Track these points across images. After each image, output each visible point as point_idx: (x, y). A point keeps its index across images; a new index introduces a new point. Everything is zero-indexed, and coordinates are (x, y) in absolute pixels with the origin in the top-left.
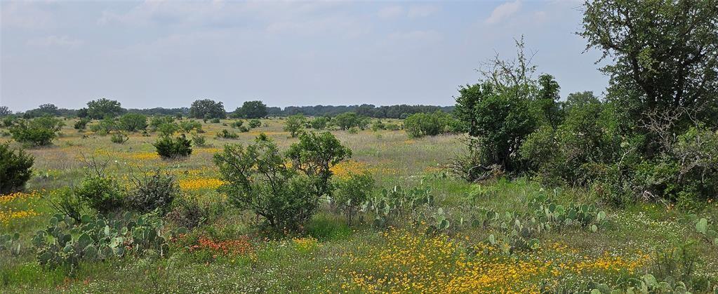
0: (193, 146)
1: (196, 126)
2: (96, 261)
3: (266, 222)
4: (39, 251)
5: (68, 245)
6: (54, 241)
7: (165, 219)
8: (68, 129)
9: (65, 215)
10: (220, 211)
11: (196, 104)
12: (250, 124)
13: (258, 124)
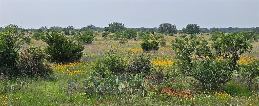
0: (159, 45)
1: (161, 37)
2: (112, 95)
3: (199, 84)
4: (86, 88)
5: (99, 86)
6: (92, 84)
7: (145, 79)
8: (99, 37)
9: (98, 73)
10: (174, 75)
11: (161, 25)
12: (190, 37)
13: (194, 37)
